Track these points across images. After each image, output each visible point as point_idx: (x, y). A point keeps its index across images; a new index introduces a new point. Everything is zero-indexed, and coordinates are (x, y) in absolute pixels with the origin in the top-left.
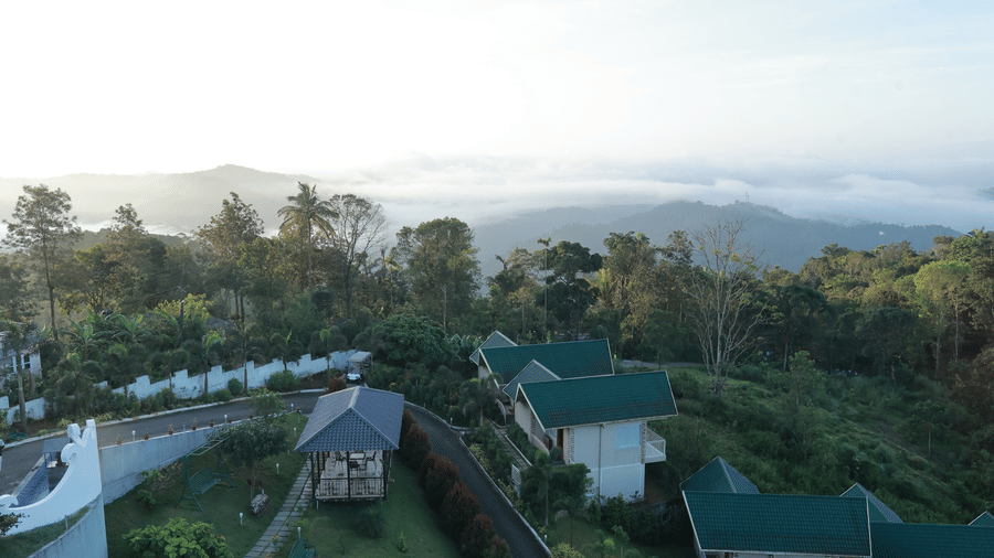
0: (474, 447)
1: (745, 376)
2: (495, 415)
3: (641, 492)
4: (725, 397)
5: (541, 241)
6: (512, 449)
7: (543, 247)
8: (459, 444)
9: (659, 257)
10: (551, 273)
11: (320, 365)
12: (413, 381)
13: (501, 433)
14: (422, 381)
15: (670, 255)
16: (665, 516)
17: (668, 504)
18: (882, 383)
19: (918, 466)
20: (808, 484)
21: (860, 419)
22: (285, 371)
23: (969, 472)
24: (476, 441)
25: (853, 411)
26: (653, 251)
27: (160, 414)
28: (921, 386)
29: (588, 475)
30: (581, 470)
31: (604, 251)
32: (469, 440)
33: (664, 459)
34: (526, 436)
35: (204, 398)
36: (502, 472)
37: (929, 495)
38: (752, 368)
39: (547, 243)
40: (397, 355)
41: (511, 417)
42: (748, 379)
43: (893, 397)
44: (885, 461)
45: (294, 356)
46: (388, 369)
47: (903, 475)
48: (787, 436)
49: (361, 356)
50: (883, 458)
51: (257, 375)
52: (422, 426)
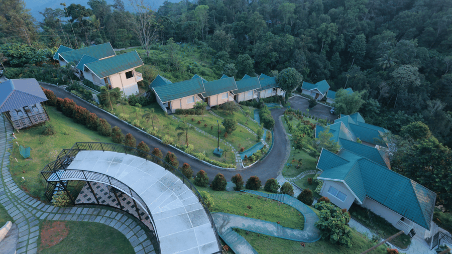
0: (72, 91)
1: (153, 48)
2: (75, 78)
3: (138, 91)
4: (150, 56)
5: (61, 4)
6: (91, 90)
7: (63, 7)
8: (66, 92)
9: (112, 9)
10: (70, 18)
12: (31, 72)
13: (81, 83)
14: (36, 71)
15: (116, 8)
16: (147, 96)
17: (147, 93)
18: (191, 44)
19: (204, 66)
20: (180, 77)
21: (187, 56)
23: (216, 65)
24: (72, 89)
25: (185, 54)
26: (109, 6)
28: (201, 44)
29: (121, 90)
30: (118, 89)
31: (88, 7)
32: (69, 89)
33: (142, 79)
34: (92, 83)
36: (89, 97)
37: (209, 73)
38: (154, 46)
39: (64, 5)
40: (15, 61)
41: (82, 77)
42: (154, 49)
43: (195, 48)
44: (197, 66)
46: (15, 69)
47: (202, 69)
48: (172, 65)
50: (196, 66)
52: (49, 90)
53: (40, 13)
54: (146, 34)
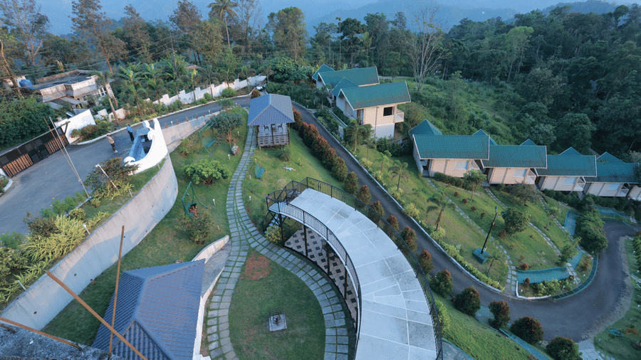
0: (320, 118)
1: (428, 82)
2: (327, 103)
3: (393, 135)
4: (421, 92)
5: (337, 18)
6: (339, 121)
7: (338, 21)
8: (312, 117)
9: (391, 25)
10: (341, 34)
11: (244, 84)
12: (288, 89)
13: (330, 111)
14: (292, 89)
15: (396, 25)
16: (402, 144)
17: (403, 140)
18: (486, 84)
19: (498, 120)
20: (456, 129)
21: (475, 101)
22: (229, 88)
23: (518, 123)
24: (320, 115)
25: (472, 97)
26: (388, 22)
27: (178, 112)
28: (502, 86)
29: (372, 129)
30: (369, 126)
31: (363, 22)
32: (317, 115)
33: (402, 120)
34: (342, 112)
35: (195, 103)
36: (334, 128)
37: (502, 133)
38: (431, 79)
39: (340, 20)
40: (279, 76)
41: (334, 104)
42: (429, 83)
43: (491, 91)
44: (486, 118)
45: (231, 80)
46: (275, 84)
47: (493, 124)
48: (448, 109)
49: (262, 78)
50: (485, 117)
51: (216, 90)
52: (298, 111)
53: (315, 27)
54: (425, 62)
